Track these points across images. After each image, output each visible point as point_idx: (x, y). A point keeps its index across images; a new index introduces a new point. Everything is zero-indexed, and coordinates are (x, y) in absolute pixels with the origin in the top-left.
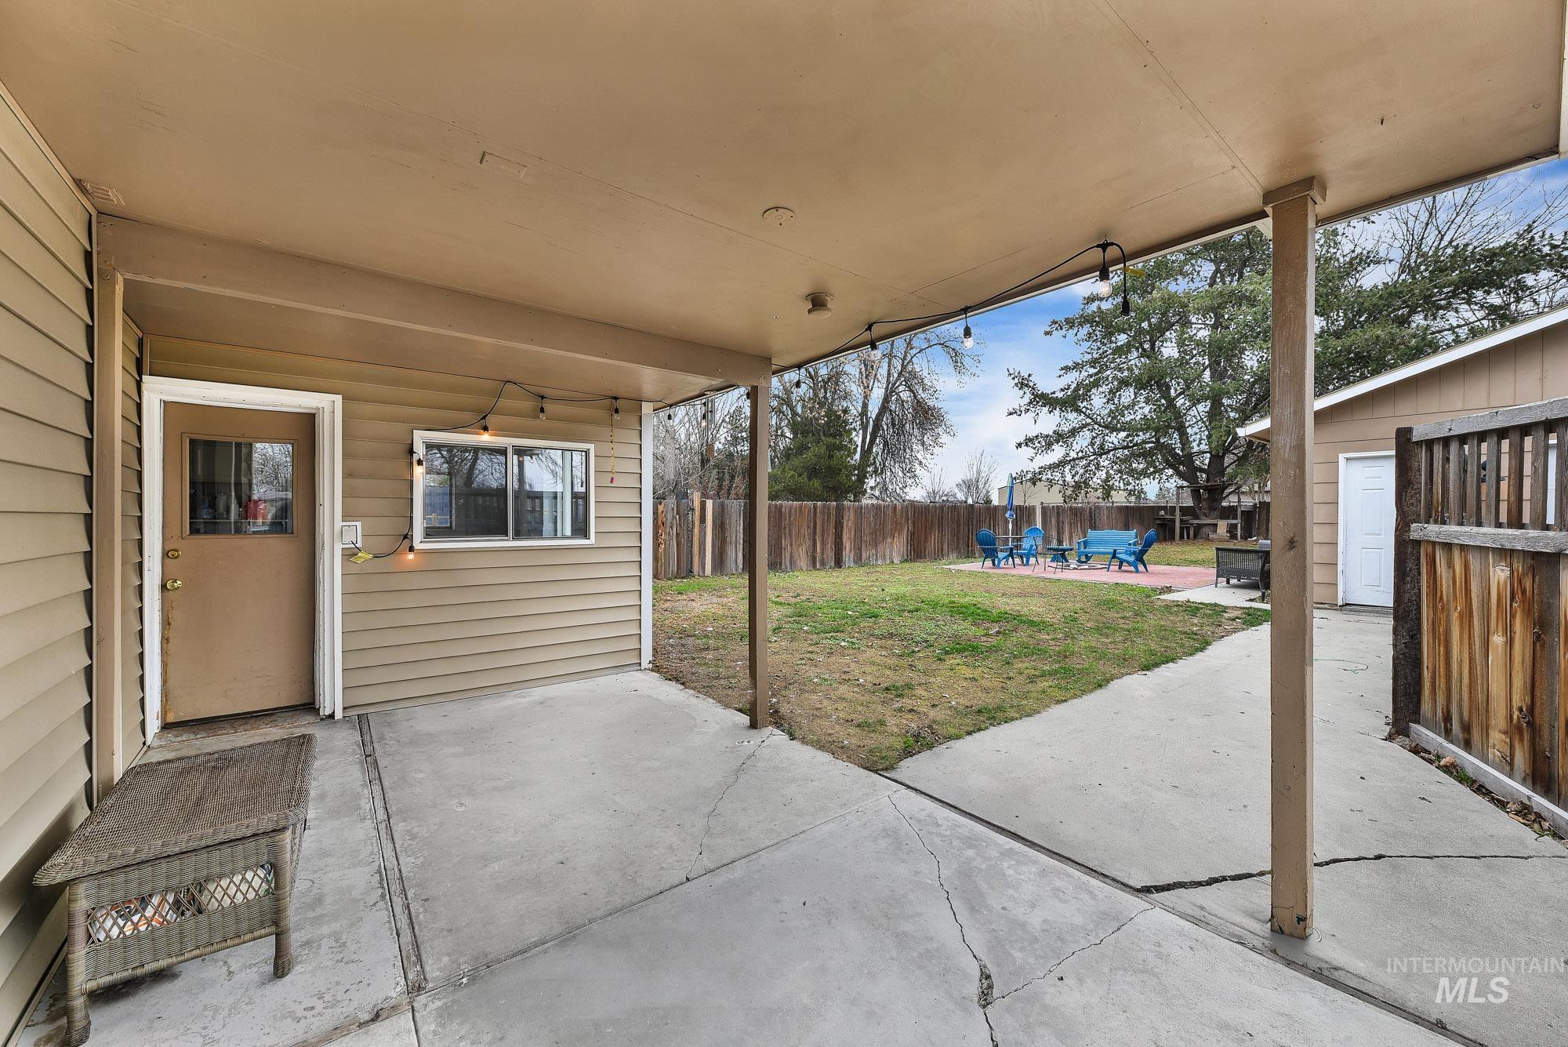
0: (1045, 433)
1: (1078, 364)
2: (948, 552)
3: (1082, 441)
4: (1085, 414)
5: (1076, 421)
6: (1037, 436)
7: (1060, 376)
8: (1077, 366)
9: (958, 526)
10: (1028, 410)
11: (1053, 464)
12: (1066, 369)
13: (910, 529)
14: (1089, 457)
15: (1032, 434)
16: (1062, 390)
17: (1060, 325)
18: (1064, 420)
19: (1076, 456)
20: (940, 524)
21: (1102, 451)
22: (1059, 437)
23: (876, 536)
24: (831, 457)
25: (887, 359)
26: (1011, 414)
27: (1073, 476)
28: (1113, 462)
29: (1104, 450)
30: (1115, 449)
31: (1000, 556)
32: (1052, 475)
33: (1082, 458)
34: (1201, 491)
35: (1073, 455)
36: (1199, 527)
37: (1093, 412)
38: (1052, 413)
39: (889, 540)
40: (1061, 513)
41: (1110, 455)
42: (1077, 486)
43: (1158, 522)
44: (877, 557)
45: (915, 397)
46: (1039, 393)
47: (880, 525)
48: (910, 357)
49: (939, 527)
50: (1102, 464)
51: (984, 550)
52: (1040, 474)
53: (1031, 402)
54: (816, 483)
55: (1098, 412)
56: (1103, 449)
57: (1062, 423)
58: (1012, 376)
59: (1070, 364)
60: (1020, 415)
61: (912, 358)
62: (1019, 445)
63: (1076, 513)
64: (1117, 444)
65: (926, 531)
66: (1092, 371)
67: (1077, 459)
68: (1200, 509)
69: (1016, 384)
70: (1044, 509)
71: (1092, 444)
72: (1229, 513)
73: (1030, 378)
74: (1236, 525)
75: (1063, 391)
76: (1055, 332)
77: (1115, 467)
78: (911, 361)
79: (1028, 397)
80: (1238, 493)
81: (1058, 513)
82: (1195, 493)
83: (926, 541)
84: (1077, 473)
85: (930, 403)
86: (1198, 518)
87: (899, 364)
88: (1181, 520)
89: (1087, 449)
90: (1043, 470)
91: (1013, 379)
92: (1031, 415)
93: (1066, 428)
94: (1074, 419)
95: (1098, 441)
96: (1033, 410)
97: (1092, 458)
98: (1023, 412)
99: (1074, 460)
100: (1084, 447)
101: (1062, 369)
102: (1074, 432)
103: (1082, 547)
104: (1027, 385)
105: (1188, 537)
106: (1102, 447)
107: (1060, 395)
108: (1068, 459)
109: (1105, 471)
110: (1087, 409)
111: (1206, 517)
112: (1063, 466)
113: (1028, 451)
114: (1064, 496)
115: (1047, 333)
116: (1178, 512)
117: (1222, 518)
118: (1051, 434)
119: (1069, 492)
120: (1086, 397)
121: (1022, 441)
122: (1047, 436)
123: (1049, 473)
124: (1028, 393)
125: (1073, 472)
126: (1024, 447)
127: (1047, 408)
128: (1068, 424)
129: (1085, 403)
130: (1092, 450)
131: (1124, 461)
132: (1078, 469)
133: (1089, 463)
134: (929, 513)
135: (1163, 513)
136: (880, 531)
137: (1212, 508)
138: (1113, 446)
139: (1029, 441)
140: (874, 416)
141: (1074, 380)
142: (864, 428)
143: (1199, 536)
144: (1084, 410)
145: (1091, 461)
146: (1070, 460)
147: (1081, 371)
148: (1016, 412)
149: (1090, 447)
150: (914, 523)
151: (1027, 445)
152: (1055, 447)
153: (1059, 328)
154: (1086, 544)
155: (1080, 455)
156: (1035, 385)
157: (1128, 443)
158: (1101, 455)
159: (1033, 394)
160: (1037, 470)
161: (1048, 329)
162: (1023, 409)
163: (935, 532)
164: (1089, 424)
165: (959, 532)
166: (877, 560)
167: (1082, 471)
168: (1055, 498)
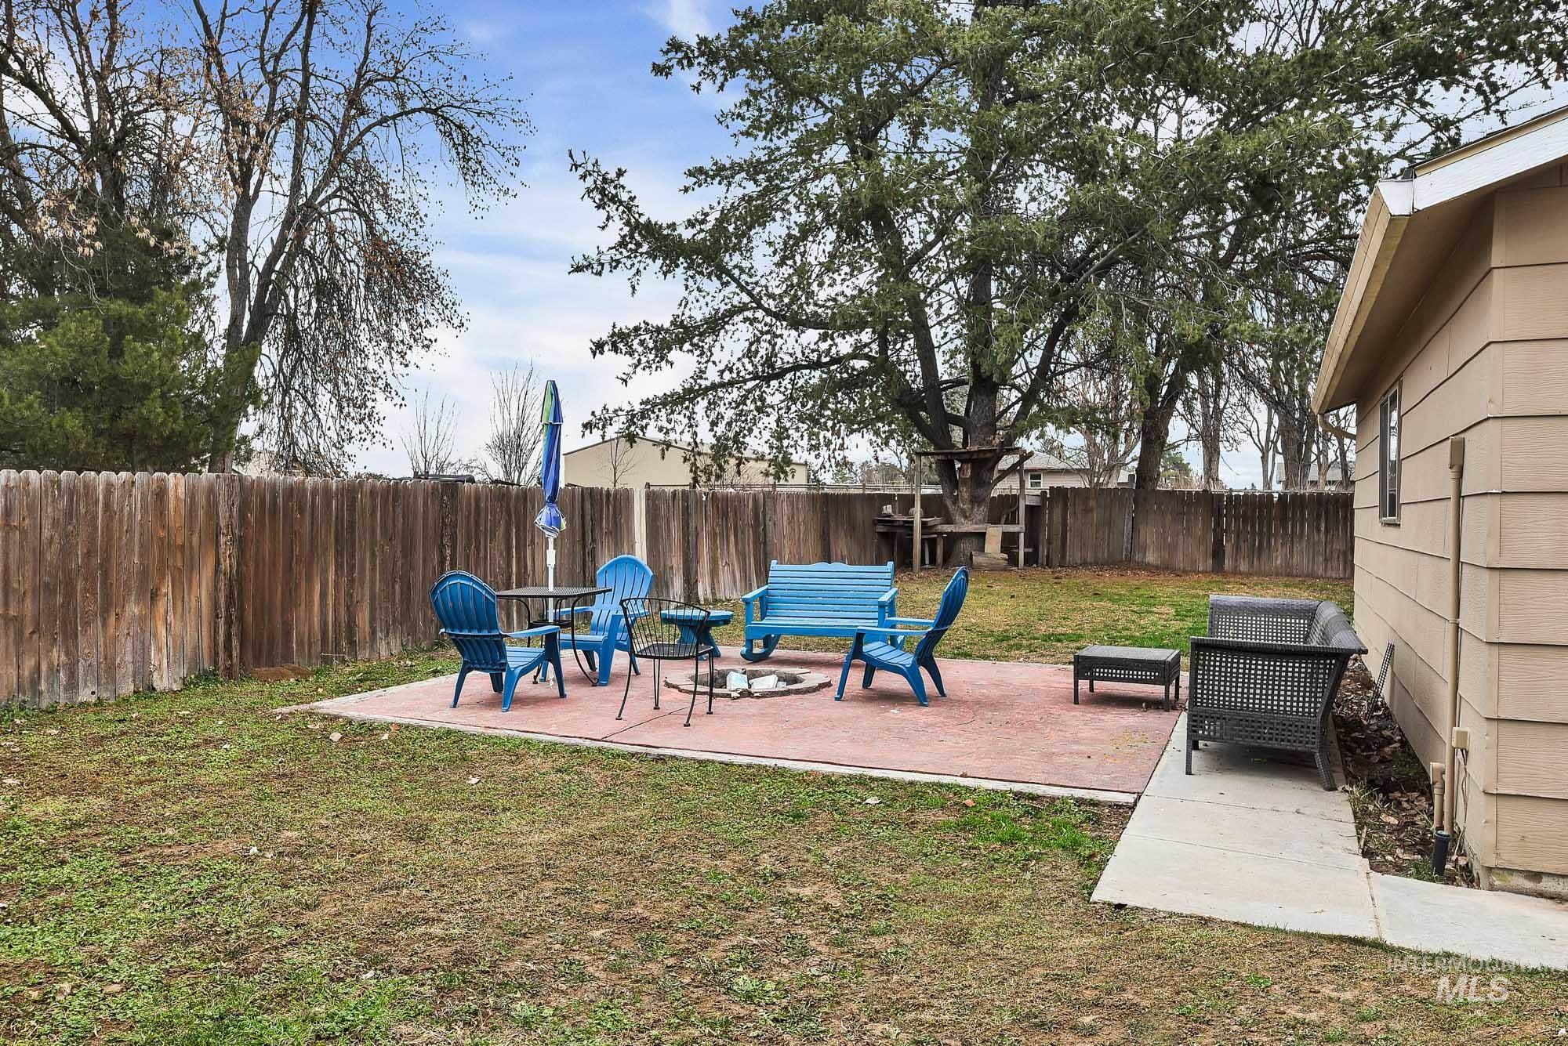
0: (655, 322)
1: (723, 168)
2: (373, 633)
3: (732, 345)
4: (737, 281)
5: (720, 296)
6: (637, 329)
7: (686, 190)
8: (722, 173)
9: (408, 551)
10: (618, 262)
11: (672, 395)
12: (697, 173)
13: (225, 564)
14: (745, 381)
15: (627, 323)
16: (691, 224)
17: (686, 56)
18: (696, 293)
19: (717, 380)
20: (345, 545)
21: (771, 372)
22: (684, 334)
23: (70, 595)
24: (116, 352)
25: (292, 123)
26: (578, 269)
27: (714, 424)
28: (791, 398)
29: (773, 369)
30: (796, 367)
31: (511, 665)
32: (669, 421)
33: (731, 383)
34: (958, 465)
35: (712, 376)
36: (952, 539)
37: (754, 280)
38: (669, 276)
39: (133, 609)
40: (692, 511)
41: (786, 381)
42: (721, 450)
43: (880, 529)
44: (72, 674)
45: (371, 228)
46: (642, 220)
47: (88, 554)
48: (357, 133)
49: (339, 554)
50: (769, 400)
51: (460, 643)
52: (643, 418)
53: (623, 244)
54: (72, 422)
55: (763, 282)
56: (772, 366)
57: (691, 298)
58: (581, 171)
59: (708, 165)
60: (599, 274)
61: (362, 134)
62: (599, 347)
63: (725, 508)
64: (799, 355)
65: (288, 568)
66: (751, 188)
67: (723, 385)
68: (955, 500)
69: (589, 191)
70: (653, 498)
71: (750, 354)
72: (1003, 510)
73: (622, 181)
74: (1016, 535)
75: (693, 226)
76: (677, 69)
77: (793, 408)
78: (358, 141)
79: (617, 229)
80: (1019, 472)
81: (686, 511)
82: (946, 470)
83: (291, 600)
84: (720, 417)
85: (407, 246)
86: (949, 521)
87: (326, 142)
88: (924, 524)
89: (738, 365)
90: (650, 406)
91: (583, 177)
92: (622, 275)
93: (698, 313)
94: (714, 295)
95: (764, 349)
96: (629, 263)
97: (750, 385)
98: (607, 267)
99: (714, 387)
100: (734, 360)
101: (691, 174)
102: (716, 324)
103: (757, 613)
104: (614, 199)
105: (933, 561)
106: (769, 362)
107: (687, 234)
108: (704, 383)
109: (774, 417)
110: (742, 270)
111: (966, 517)
112: (691, 400)
113: (617, 362)
114: (694, 469)
115: (659, 70)
116: (917, 510)
117: (994, 520)
118: (667, 325)
119: (702, 462)
120: (740, 242)
121: (605, 338)
122: (659, 330)
123: (663, 413)
124: (616, 218)
125: (713, 416)
126: (608, 353)
127: (659, 262)
128: (702, 302)
129: (737, 257)
130: (750, 368)
131: (813, 394)
132: (722, 409)
133: (745, 397)
134: (301, 510)
135: (888, 509)
136: (90, 578)
137: (975, 501)
138: (791, 360)
139: (619, 340)
140: (260, 263)
141: (716, 204)
142: (238, 290)
143: (953, 560)
144: (736, 272)
145: (749, 391)
146: (707, 389)
147: (729, 184)
148: (590, 266)
149: (746, 360)
150: (241, 543)
151: (615, 348)
152: (674, 355)
153: (685, 62)
154: (766, 603)
155: (727, 376)
156: (632, 199)
157: (820, 356)
158: (767, 379)
159: (628, 223)
160: (638, 408)
161: (661, 60)
162: (605, 259)
163: (325, 571)
164: (744, 308)
165: (409, 566)
166: (72, 686)
167: (729, 414)
168: (674, 475)
